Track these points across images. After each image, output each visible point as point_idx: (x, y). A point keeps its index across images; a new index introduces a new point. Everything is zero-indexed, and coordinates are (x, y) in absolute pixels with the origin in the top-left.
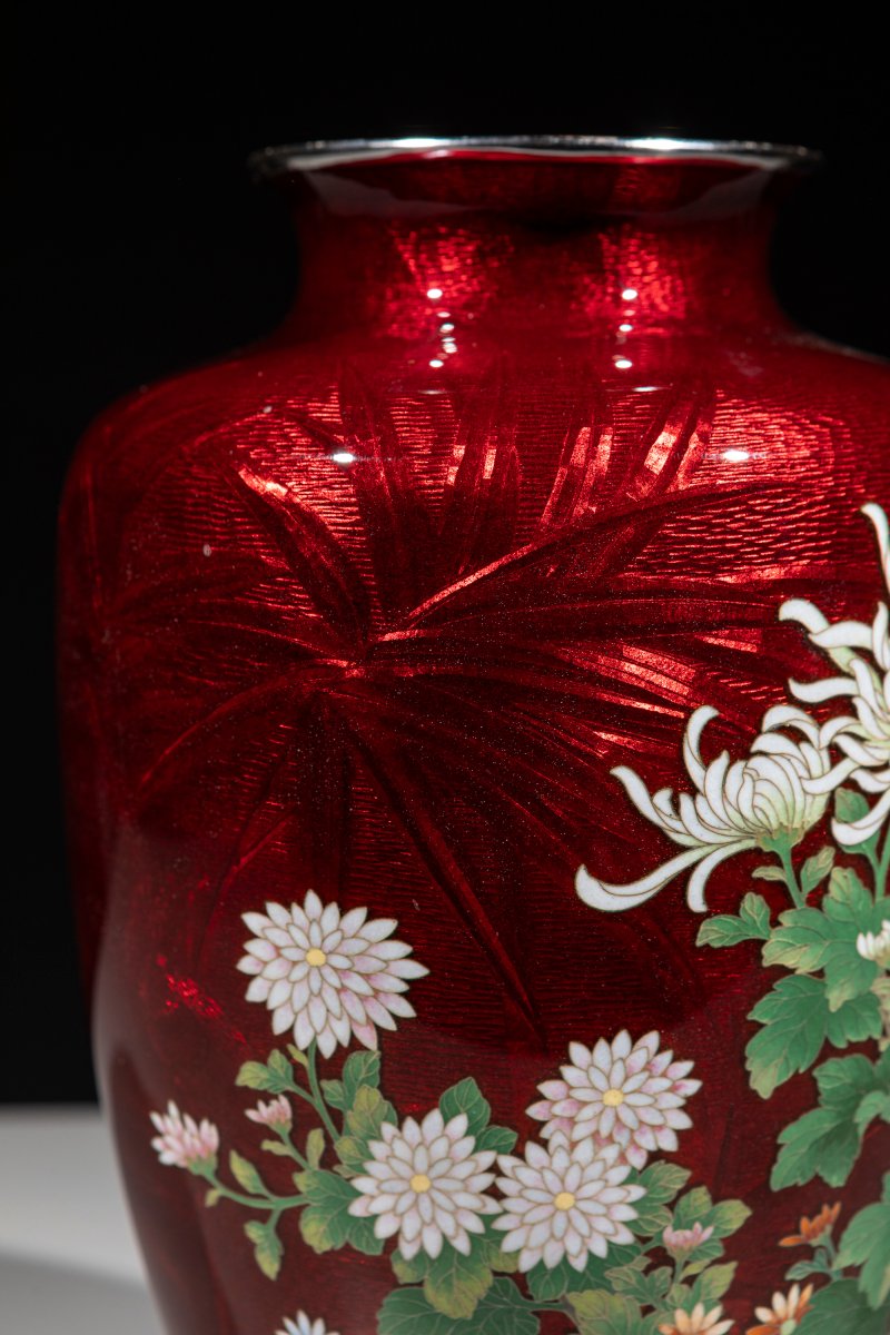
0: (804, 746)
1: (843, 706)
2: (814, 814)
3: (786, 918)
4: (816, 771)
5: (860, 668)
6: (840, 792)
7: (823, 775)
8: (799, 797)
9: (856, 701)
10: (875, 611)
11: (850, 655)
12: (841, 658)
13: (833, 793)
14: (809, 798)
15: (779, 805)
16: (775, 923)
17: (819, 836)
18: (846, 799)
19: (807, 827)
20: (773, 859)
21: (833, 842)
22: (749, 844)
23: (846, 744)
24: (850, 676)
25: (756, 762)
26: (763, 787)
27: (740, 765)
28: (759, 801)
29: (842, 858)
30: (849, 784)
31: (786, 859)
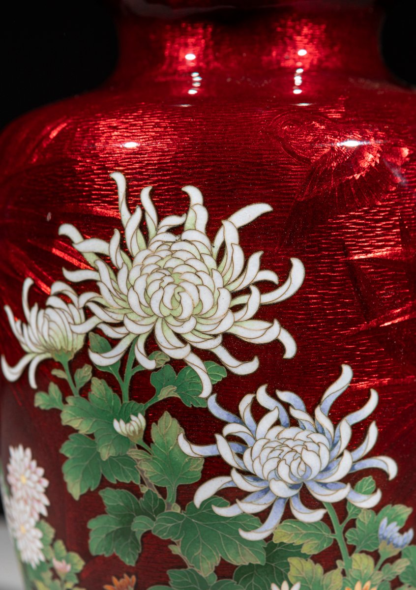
0: (71, 306)
1: (91, 286)
2: (79, 344)
3: (70, 399)
4: (77, 320)
5: (101, 265)
6: (91, 335)
7: (81, 323)
8: (70, 334)
9: (100, 284)
10: (112, 234)
11: (95, 257)
12: (91, 258)
13: (87, 334)
14: (75, 336)
15: (61, 336)
16: (65, 402)
17: (81, 358)
18: (95, 339)
19: (75, 351)
20: (60, 366)
21: (90, 362)
22: (48, 355)
23: (94, 308)
24: (96, 270)
25: (49, 311)
26: (53, 325)
27: (42, 312)
28: (51, 333)
29: (97, 372)
30: (96, 330)
31: (66, 367)
